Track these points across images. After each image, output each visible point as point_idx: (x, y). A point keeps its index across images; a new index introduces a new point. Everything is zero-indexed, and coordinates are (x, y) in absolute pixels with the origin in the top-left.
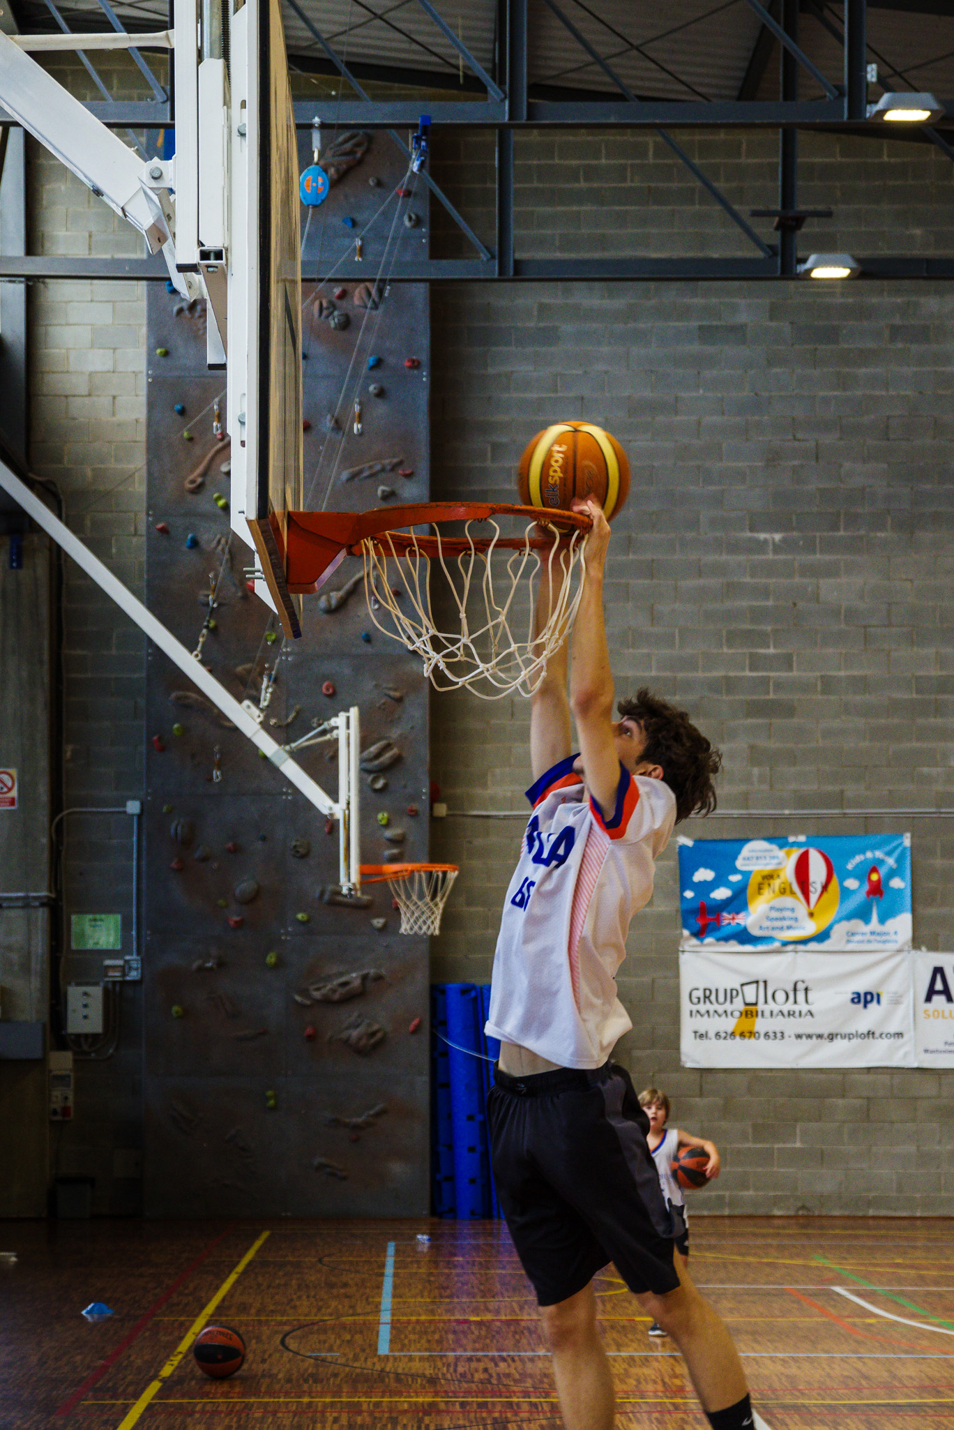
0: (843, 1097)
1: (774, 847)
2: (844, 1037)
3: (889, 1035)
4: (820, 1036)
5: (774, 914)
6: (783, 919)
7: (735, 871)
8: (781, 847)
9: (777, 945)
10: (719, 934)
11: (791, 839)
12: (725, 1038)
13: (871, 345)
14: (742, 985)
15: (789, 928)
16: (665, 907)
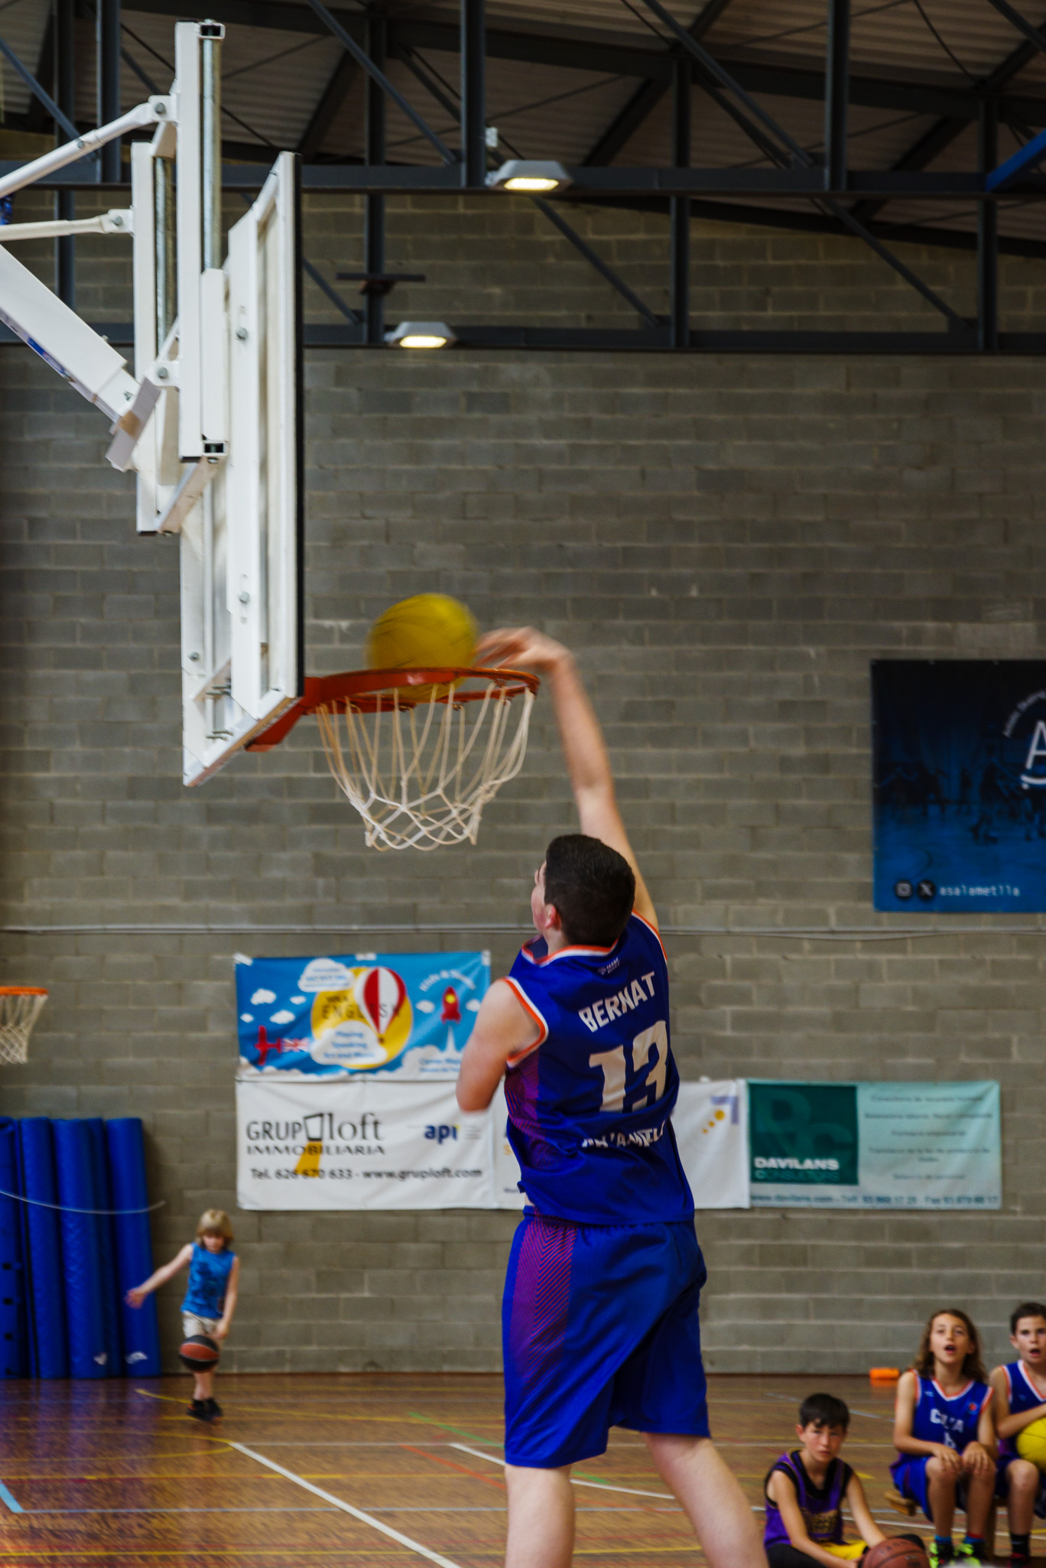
0: (416, 1240)
1: (340, 966)
2: (417, 1174)
3: (467, 1173)
4: (391, 1175)
5: (342, 1040)
6: (351, 1045)
7: (299, 992)
8: (349, 965)
9: (343, 1074)
10: (281, 1062)
11: (360, 957)
12: (287, 1177)
13: (444, 414)
14: (306, 1118)
15: (358, 1055)
16: (220, 1032)
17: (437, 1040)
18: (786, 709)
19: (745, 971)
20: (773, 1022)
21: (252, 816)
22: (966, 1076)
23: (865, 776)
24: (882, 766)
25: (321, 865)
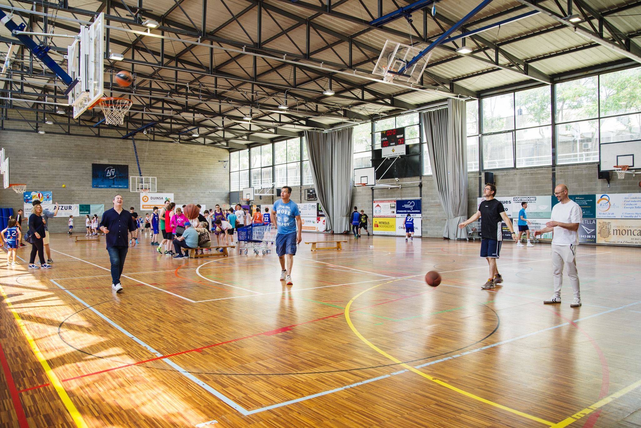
7: (31, 195)
16: (22, 199)
17: (46, 200)
18: (83, 168)
19: (79, 193)
20: (82, 198)
21: (25, 177)
22: (101, 204)
23: (91, 175)
24: (93, 174)
25: (33, 182)
